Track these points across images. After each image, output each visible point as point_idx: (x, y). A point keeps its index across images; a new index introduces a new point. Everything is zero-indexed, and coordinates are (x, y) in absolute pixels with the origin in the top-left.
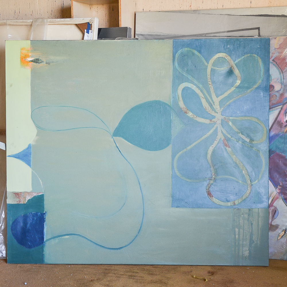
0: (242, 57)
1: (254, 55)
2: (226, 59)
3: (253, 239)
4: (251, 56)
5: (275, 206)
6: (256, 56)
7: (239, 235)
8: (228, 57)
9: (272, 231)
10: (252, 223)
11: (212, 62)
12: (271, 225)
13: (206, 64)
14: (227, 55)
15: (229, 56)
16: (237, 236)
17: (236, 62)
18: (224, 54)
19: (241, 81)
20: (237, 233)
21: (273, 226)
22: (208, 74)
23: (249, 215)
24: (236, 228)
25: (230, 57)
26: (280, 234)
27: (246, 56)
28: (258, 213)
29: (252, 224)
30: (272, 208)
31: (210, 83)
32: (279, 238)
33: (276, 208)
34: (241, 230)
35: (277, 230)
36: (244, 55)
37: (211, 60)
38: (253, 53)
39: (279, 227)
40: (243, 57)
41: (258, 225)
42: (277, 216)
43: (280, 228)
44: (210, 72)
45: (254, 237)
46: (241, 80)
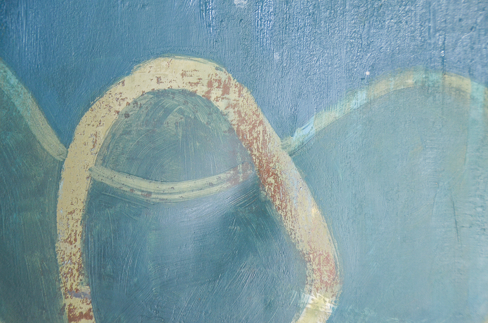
0: (352, 91)
1: (453, 80)
2: (221, 105)
4: (425, 89)
6: (468, 85)
8: (233, 96)
11: (103, 132)
13: (49, 140)
14: (223, 76)
15: (244, 82)
17: (300, 135)
18: (205, 69)
19: (341, 301)
22: (62, 234)
25: (253, 90)
27: (384, 86)
31: (76, 302)
36: (369, 82)
37: (88, 114)
38: (444, 66)
40: (362, 97)
44: (78, 215)
46: (337, 288)
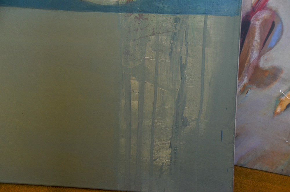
3: (186, 114)
5: (274, 9)
7: (141, 98)
9: (258, 86)
10: (184, 62)
12: (257, 68)
16: (135, 103)
20: (135, 93)
21: (264, 71)
23: (174, 37)
24: (133, 78)
26: (283, 98)
28: (205, 31)
29: (183, 67)
30: (264, 15)
32: (279, 110)
33: (274, 14)
34: (149, 85)
35: (274, 86)
39: (283, 75)
41: (203, 69)
42: (278, 40)
43: (285, 80)
45: (187, 108)
